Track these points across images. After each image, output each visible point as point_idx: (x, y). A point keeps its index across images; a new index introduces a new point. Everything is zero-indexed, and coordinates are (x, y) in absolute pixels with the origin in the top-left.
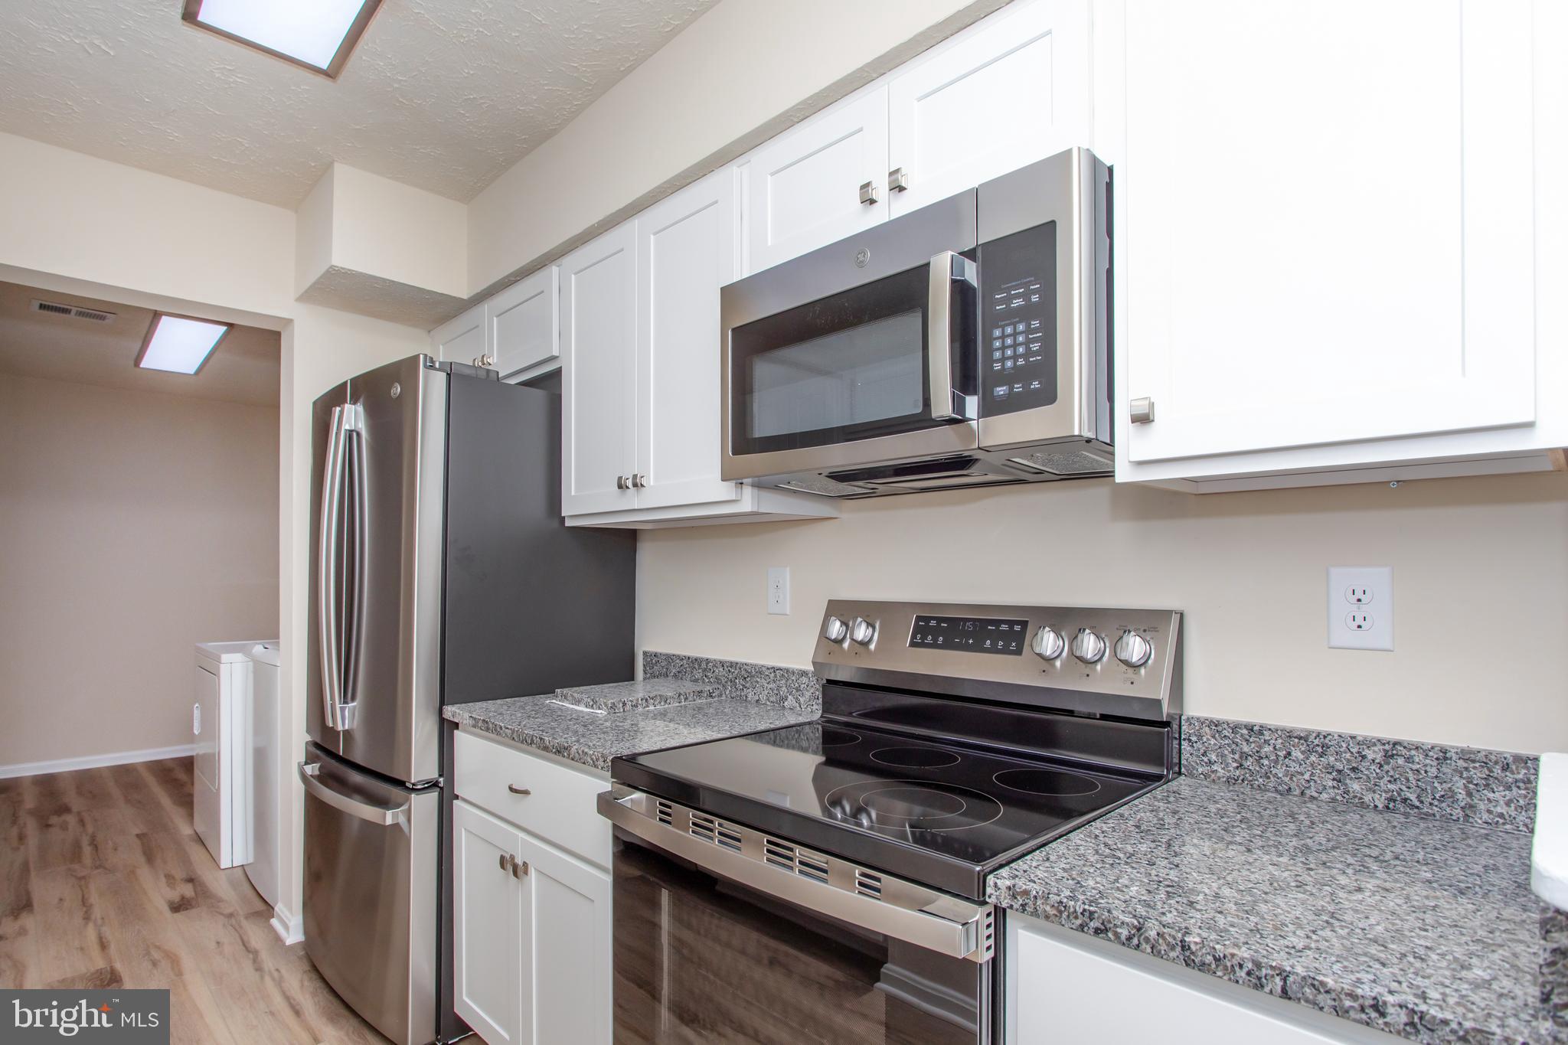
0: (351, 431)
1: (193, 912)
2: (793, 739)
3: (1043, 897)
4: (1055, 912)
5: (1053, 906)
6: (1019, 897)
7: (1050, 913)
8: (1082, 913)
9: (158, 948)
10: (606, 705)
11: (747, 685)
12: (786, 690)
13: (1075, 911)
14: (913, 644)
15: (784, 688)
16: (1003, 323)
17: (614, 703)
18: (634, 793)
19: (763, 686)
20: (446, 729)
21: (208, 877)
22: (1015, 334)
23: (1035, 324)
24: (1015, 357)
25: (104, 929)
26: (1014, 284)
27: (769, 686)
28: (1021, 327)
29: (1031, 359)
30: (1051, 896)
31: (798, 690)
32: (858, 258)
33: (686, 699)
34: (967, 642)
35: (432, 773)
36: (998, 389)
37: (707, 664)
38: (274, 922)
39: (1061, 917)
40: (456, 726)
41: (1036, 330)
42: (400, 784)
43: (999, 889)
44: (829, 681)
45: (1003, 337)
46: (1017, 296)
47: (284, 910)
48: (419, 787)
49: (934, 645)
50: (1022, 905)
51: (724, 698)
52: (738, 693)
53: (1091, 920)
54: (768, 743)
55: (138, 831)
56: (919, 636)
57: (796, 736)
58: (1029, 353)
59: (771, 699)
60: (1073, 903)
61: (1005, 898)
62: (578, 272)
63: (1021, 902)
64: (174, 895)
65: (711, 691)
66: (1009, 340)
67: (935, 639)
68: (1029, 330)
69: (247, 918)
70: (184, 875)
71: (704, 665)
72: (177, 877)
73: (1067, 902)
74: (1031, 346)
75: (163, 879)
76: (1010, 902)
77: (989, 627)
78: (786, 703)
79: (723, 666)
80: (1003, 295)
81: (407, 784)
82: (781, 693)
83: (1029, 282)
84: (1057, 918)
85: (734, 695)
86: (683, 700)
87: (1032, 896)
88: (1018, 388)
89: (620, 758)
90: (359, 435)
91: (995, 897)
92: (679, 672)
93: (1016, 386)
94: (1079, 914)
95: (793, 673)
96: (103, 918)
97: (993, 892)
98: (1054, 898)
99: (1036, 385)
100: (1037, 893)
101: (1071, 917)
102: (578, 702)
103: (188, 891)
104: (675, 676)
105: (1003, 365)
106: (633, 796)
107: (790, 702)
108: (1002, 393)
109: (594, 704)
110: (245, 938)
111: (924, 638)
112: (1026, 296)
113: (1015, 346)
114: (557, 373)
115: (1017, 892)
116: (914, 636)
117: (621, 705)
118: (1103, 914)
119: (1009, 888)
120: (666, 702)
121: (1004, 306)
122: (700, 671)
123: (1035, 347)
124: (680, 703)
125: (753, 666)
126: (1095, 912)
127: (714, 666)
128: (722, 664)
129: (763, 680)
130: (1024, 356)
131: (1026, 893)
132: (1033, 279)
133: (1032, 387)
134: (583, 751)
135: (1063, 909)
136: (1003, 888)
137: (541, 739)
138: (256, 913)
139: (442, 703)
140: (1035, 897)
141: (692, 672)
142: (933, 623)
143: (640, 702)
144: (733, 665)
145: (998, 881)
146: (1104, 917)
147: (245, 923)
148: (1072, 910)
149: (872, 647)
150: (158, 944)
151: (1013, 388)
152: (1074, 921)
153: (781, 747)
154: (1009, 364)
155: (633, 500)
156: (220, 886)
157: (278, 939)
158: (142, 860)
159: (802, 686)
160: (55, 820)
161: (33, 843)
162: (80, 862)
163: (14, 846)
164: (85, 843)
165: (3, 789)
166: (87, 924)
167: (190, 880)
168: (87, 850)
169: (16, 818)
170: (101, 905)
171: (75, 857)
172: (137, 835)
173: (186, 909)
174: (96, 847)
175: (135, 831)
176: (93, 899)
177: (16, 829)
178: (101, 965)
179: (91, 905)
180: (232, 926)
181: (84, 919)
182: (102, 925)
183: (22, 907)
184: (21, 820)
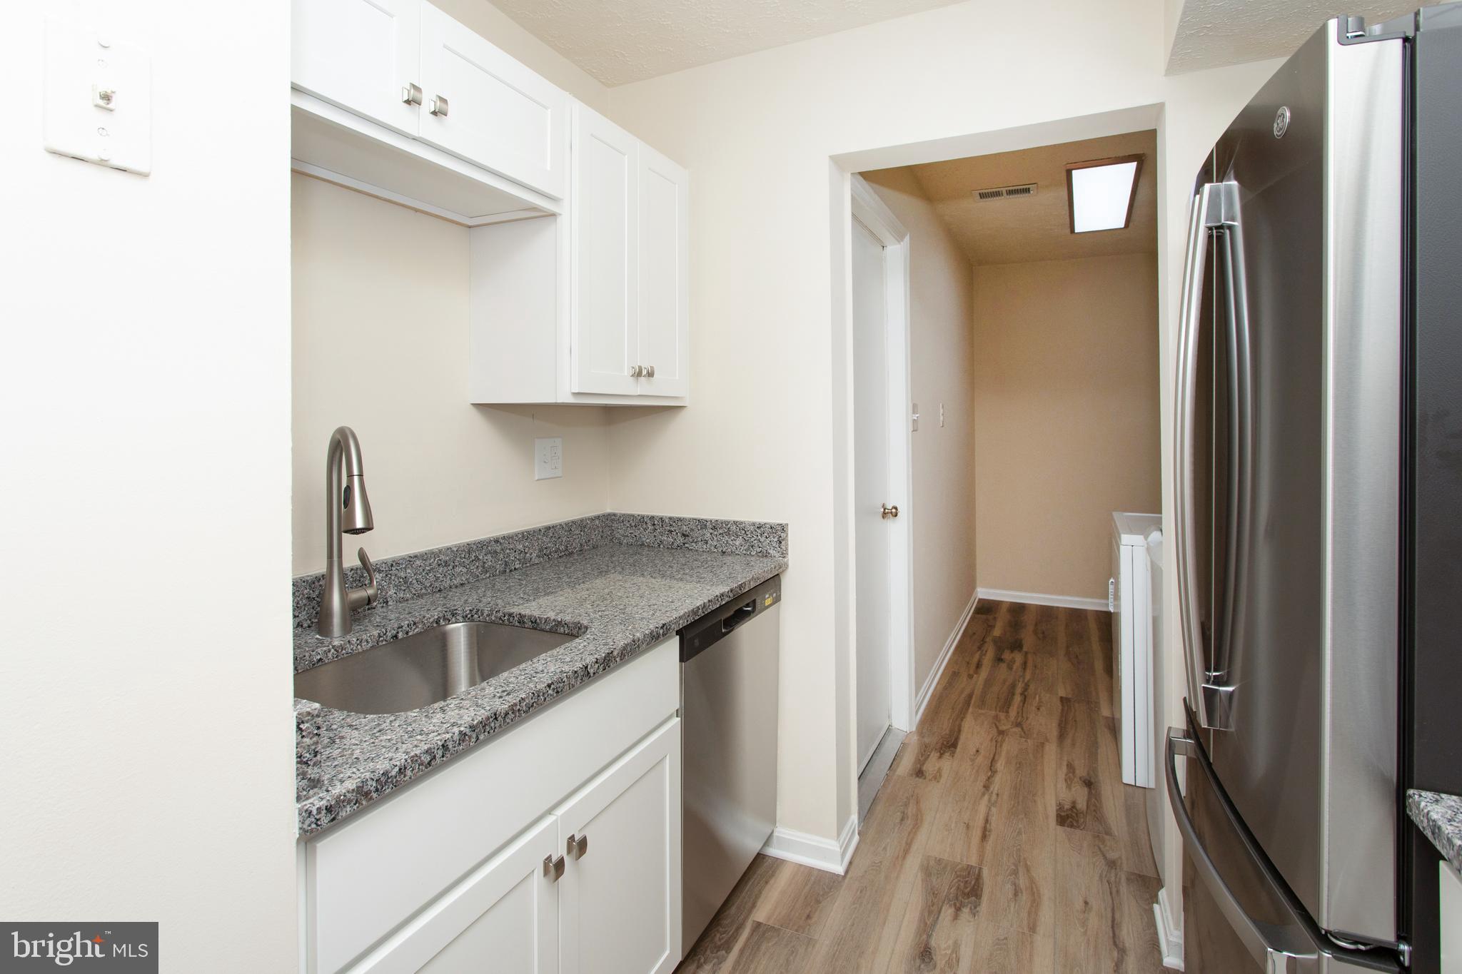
1: (1078, 835)
21: (1106, 790)
38: (1156, 908)
47: (1168, 893)
55: (1064, 695)
64: (1066, 798)
69: (1128, 881)
70: (1085, 774)
72: (1077, 772)
75: (1064, 769)
96: (998, 795)
103: (1081, 798)
110: (1117, 918)
138: (1140, 876)
147: (1124, 890)
150: (1029, 863)
158: (1054, 733)
160: (1007, 655)
161: (984, 673)
162: (1007, 712)
163: (971, 672)
164: (1019, 690)
165: (986, 609)
166: (983, 794)
167: (1089, 784)
168: (1018, 699)
169: (983, 641)
170: (1002, 780)
171: (1006, 705)
172: (1061, 697)
173: (1071, 826)
174: (1024, 701)
175: (1062, 693)
176: (1000, 765)
177: (977, 656)
178: (973, 861)
179: (996, 772)
180: (1109, 882)
181: (984, 787)
182: (994, 804)
183: (949, 745)
184: (984, 648)
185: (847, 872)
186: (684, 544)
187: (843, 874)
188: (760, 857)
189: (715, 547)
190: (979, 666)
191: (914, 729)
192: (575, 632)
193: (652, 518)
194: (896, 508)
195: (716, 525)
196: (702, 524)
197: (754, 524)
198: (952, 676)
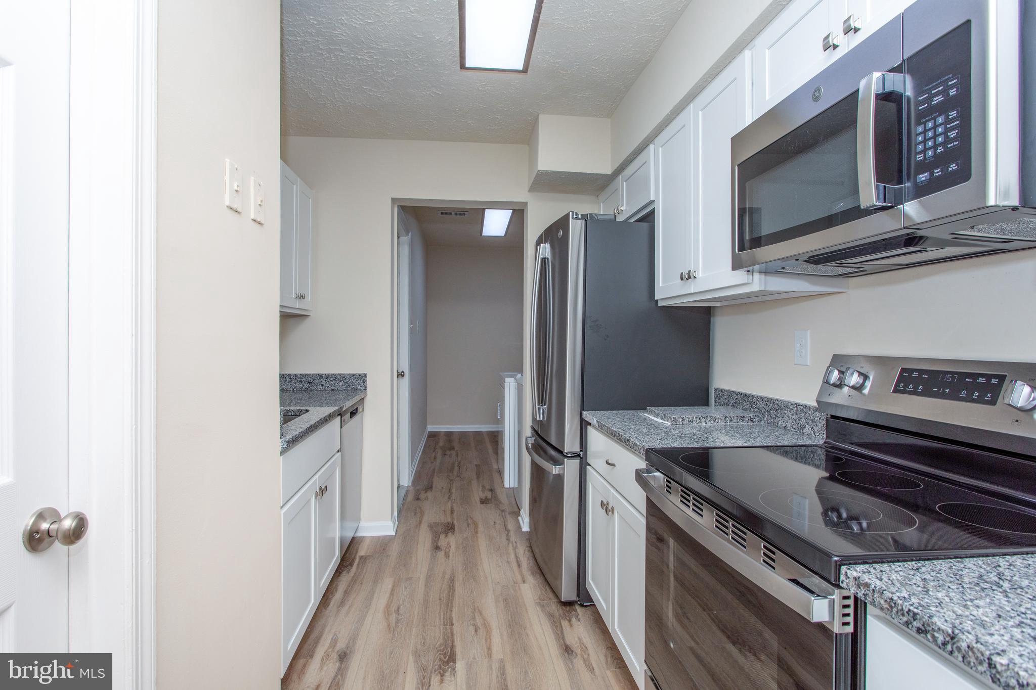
0: (545, 258)
1: (489, 505)
2: (809, 458)
3: (879, 592)
4: (887, 606)
5: (886, 601)
6: (862, 588)
7: (884, 606)
8: (907, 612)
9: (472, 518)
10: (671, 419)
11: (778, 415)
12: (805, 421)
13: (902, 610)
14: (896, 391)
15: (803, 420)
16: (924, 120)
17: (675, 418)
18: (656, 472)
19: (789, 417)
20: (584, 425)
21: (498, 491)
22: (935, 127)
23: (953, 114)
24: (935, 147)
25: (454, 504)
26: (935, 84)
27: (793, 417)
28: (940, 120)
29: (949, 146)
30: (885, 592)
31: (813, 421)
32: (815, 95)
33: (731, 421)
34: (944, 391)
35: (577, 449)
36: (921, 176)
37: (753, 398)
38: (519, 518)
39: (892, 612)
40: (590, 424)
41: (954, 120)
42: (561, 452)
43: (848, 578)
44: (833, 417)
45: (925, 132)
46: (937, 94)
47: (524, 513)
48: (569, 455)
49: (915, 393)
50: (864, 594)
51: (762, 423)
52: (772, 420)
53: (914, 620)
54: (792, 458)
55: (477, 464)
56: (902, 384)
57: (812, 455)
58: (947, 140)
59: (794, 427)
60: (901, 602)
61: (852, 586)
62: (663, 146)
63: (863, 592)
64: (483, 496)
65: (752, 417)
66: (930, 133)
67: (915, 388)
68: (948, 121)
69: (509, 514)
70: (489, 488)
71: (750, 399)
72: (486, 488)
73: (897, 600)
74: (949, 134)
75: (481, 488)
76: (855, 590)
77: (967, 380)
78: (804, 431)
79: (763, 400)
80: (925, 96)
81: (564, 453)
82: (801, 423)
83: (948, 79)
84: (889, 612)
85: (770, 421)
86: (728, 421)
87: (871, 588)
88: (937, 172)
89: (651, 449)
90: (548, 259)
91: (845, 583)
92: (735, 403)
93: (935, 171)
94: (905, 612)
95: (810, 408)
96: (455, 500)
97: (844, 579)
98: (888, 594)
99: (953, 167)
100: (875, 587)
101: (899, 614)
102: (657, 415)
103: (489, 495)
104: (733, 405)
105: (925, 156)
106: (655, 474)
107: (807, 430)
108: (924, 179)
109: (665, 417)
110: (506, 523)
111: (906, 386)
112: (945, 92)
113: (935, 137)
114: (653, 212)
115: (861, 583)
116: (897, 385)
117: (681, 420)
118: (923, 617)
119: (855, 579)
120: (714, 421)
121: (926, 105)
122: (748, 403)
123: (952, 134)
124: (726, 423)
125: (782, 402)
126: (917, 614)
127: (757, 400)
128: (762, 399)
129: (789, 412)
130: (943, 144)
131: (867, 585)
132: (951, 76)
133: (950, 169)
134: (635, 443)
135: (893, 605)
136: (852, 577)
137: (618, 434)
138: (514, 512)
139: (582, 409)
140: (873, 590)
141: (743, 404)
142: (915, 374)
143: (695, 419)
144: (769, 400)
145: (848, 572)
146: (924, 620)
147: (508, 516)
148: (900, 608)
149: (866, 391)
151: (933, 172)
152: (901, 617)
153: (800, 462)
154: (930, 153)
155: (692, 287)
156: (503, 497)
157: (520, 528)
158: (475, 477)
159: (816, 419)
160: (448, 452)
161: (438, 461)
162: (452, 473)
163: (432, 461)
164: (456, 464)
165: (433, 436)
166: (449, 501)
167: (491, 490)
168: (456, 468)
169: (435, 449)
170: (456, 494)
171: (451, 470)
172: (476, 465)
173: (486, 503)
174: (459, 467)
175: (476, 463)
176: (453, 490)
177: (434, 454)
178: (449, 520)
179: (452, 493)
180: (502, 516)
181: (448, 498)
182: (454, 503)
183: (429, 488)
184: (436, 450)
185: (396, 534)
186: (309, 387)
187: (394, 534)
188: (354, 538)
189: (328, 387)
190: (435, 458)
191: (411, 485)
192: (298, 414)
193: (290, 375)
194: (404, 373)
195: (328, 377)
196: (320, 376)
197: (350, 374)
198: (423, 463)
